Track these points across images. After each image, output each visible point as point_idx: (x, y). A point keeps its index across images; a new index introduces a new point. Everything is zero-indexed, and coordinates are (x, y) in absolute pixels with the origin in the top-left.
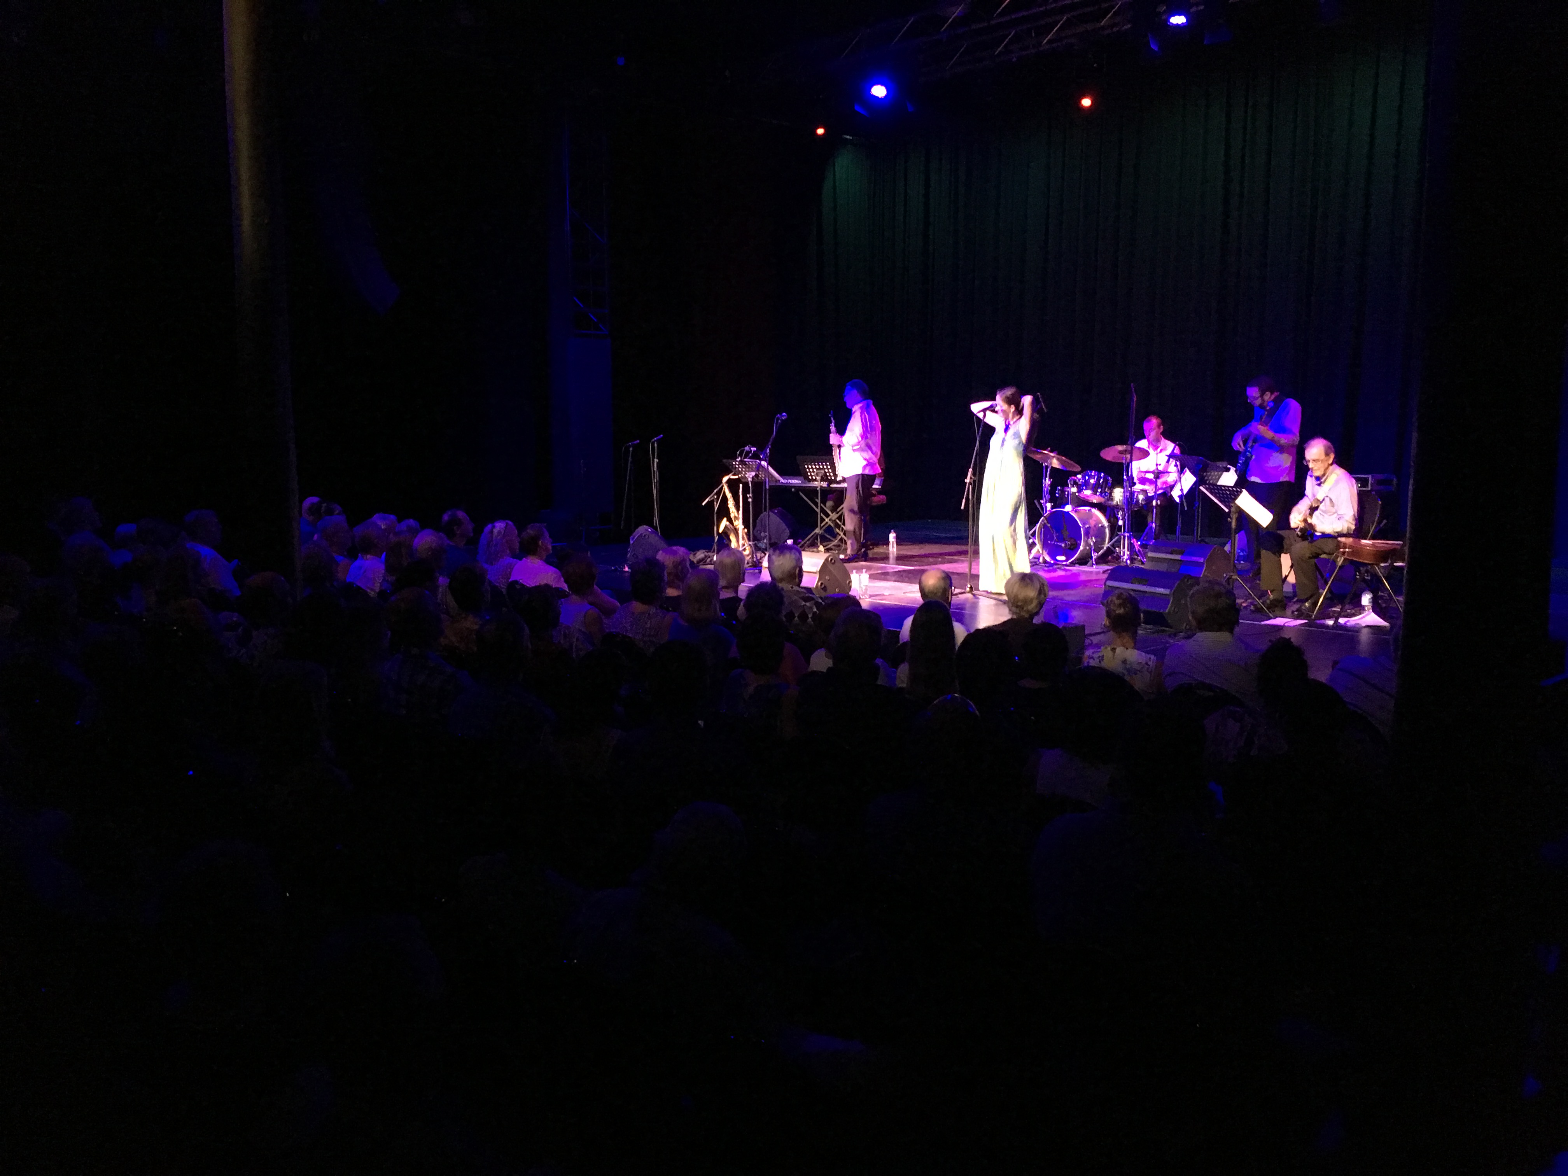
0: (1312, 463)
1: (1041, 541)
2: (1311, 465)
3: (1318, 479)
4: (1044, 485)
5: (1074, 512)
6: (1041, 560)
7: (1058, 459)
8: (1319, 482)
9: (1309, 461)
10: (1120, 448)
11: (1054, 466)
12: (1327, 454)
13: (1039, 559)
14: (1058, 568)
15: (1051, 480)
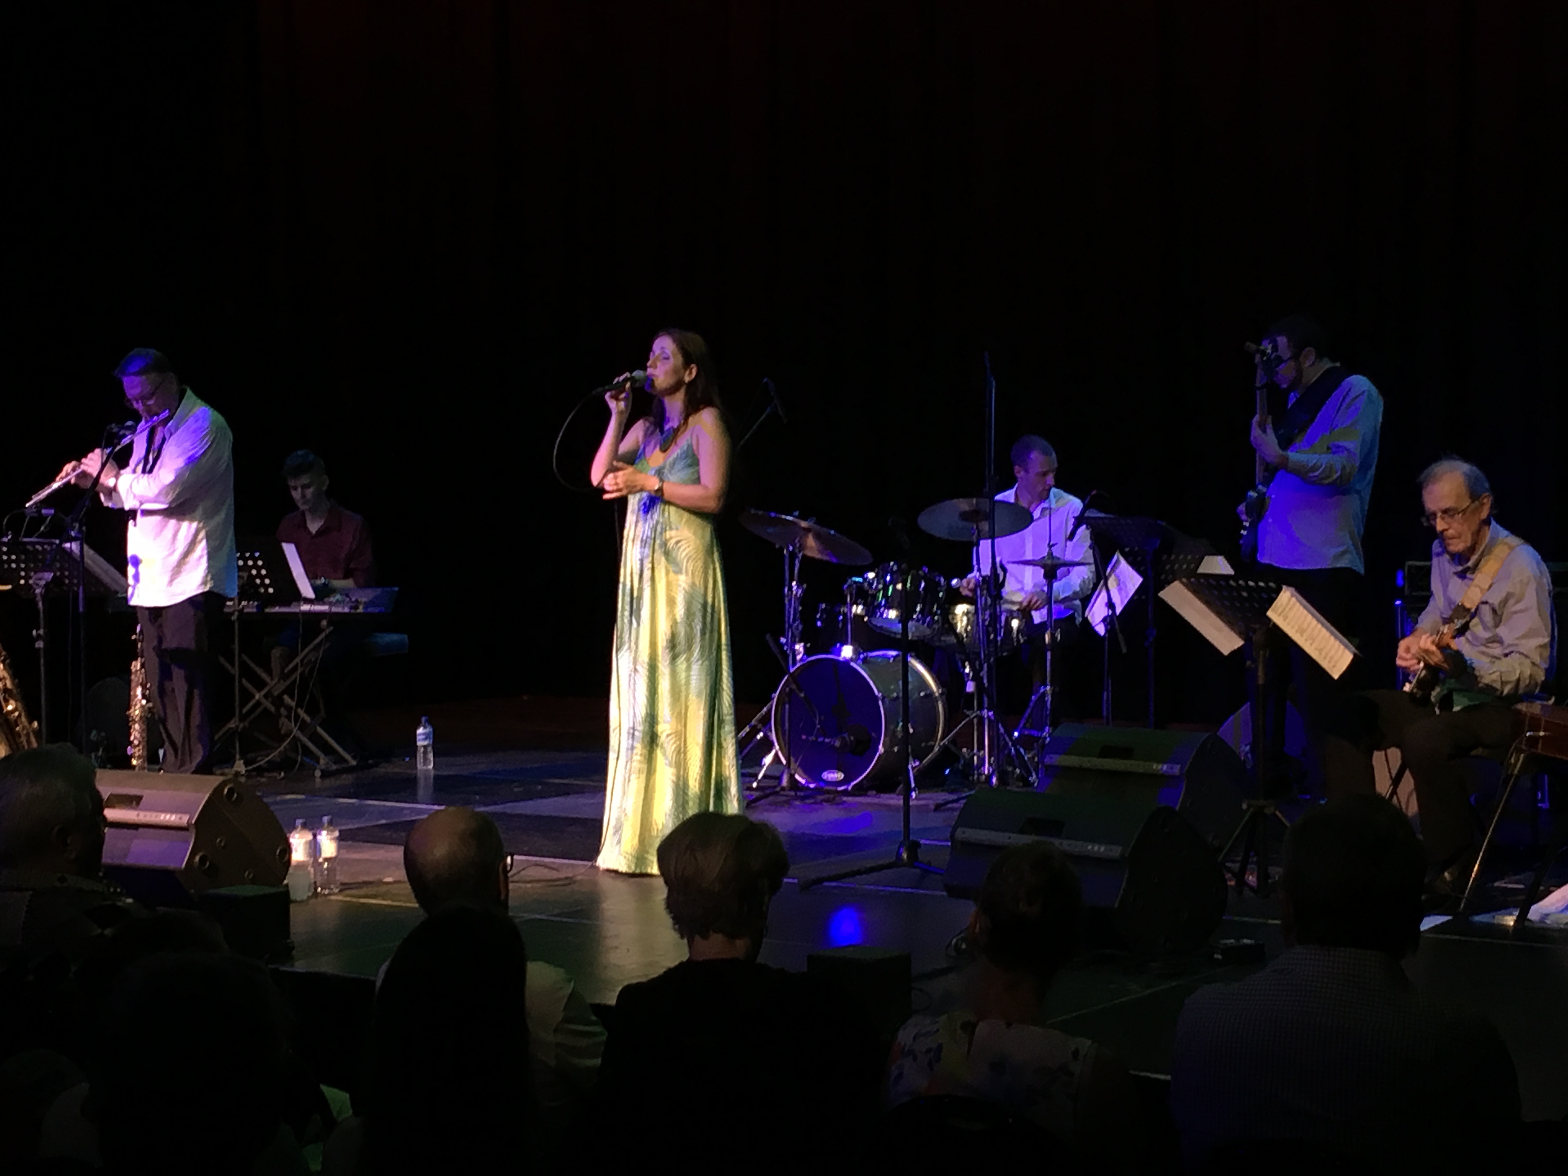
0: (1443, 519)
1: (784, 734)
2: (1440, 525)
3: (1459, 558)
4: (786, 602)
5: (860, 662)
6: (785, 782)
7: (818, 537)
8: (1460, 568)
9: (1434, 515)
10: (963, 505)
11: (809, 554)
12: (1474, 496)
13: (779, 779)
14: (827, 801)
15: (805, 586)
